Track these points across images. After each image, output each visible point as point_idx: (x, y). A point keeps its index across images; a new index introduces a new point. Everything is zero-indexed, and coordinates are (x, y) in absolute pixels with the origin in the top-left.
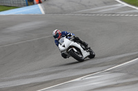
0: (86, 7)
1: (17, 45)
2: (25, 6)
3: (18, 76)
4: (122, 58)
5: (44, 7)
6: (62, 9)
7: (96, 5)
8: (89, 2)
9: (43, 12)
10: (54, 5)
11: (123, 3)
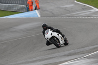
0: (70, 12)
1: (21, 40)
2: (26, 11)
3: (21, 62)
4: (95, 48)
5: (40, 12)
6: (53, 13)
7: (77, 11)
8: (72, 8)
9: (39, 16)
10: (47, 11)
11: (96, 9)
